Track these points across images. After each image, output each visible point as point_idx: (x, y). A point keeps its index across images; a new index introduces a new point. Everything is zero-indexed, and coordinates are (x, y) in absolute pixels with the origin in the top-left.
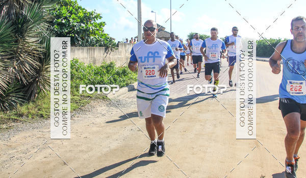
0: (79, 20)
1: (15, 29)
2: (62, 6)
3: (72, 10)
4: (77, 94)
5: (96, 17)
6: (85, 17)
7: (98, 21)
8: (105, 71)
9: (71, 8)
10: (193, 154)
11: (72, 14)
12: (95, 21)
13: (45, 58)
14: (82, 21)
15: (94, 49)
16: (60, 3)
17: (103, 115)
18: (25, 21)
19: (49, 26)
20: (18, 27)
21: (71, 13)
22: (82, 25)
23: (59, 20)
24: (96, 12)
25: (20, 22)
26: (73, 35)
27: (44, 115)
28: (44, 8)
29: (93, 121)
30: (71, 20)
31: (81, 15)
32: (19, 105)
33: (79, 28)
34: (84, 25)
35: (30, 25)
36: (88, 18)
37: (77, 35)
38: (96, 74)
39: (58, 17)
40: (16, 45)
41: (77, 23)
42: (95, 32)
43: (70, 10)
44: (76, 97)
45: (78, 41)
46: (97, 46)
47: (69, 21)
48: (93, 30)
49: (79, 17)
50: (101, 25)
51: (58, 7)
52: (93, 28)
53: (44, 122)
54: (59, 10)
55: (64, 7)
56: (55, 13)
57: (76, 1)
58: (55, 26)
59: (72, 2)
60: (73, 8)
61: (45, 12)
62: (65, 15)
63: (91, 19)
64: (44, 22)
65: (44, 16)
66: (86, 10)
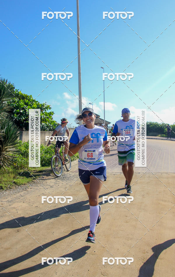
2: (20, 99)
3: (28, 103)
5: (47, 108)
6: (38, 108)
7: (48, 111)
8: (53, 150)
10: (127, 222)
11: (28, 106)
12: (46, 111)
13: (5, 141)
15: (45, 133)
16: (19, 97)
17: (52, 187)
19: (8, 115)
24: (47, 104)
27: (3, 187)
28: (4, 100)
29: (43, 192)
31: (35, 106)
38: (46, 153)
39: (17, 107)
42: (46, 119)
43: (27, 102)
46: (47, 130)
47: (26, 111)
48: (44, 118)
49: (34, 108)
50: (51, 114)
51: (16, 100)
52: (45, 116)
53: (3, 193)
54: (18, 102)
55: (21, 100)
56: (15, 105)
57: (31, 96)
58: (15, 115)
59: (28, 96)
60: (29, 101)
61: (5, 104)
62: (22, 107)
63: (43, 109)
64: (4, 111)
65: (4, 107)
66: (39, 103)
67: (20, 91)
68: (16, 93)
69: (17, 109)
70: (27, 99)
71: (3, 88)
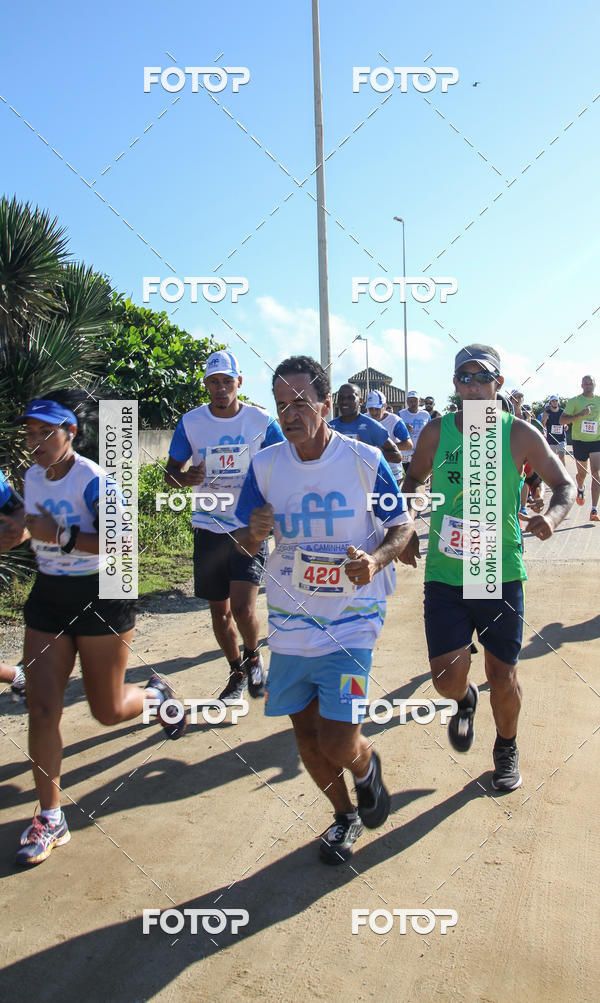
0: (172, 362)
1: (7, 387)
2: (127, 326)
3: (154, 337)
4: (166, 551)
6: (187, 352)
9: (151, 331)
11: (153, 346)
14: (179, 365)
16: (124, 318)
18: (35, 365)
19: (93, 379)
20: (16, 382)
21: (151, 342)
22: (181, 373)
23: (122, 363)
24: (215, 340)
25: (22, 368)
26: (157, 401)
28: (82, 332)
30: (152, 362)
31: (177, 347)
32: (17, 581)
33: (172, 381)
34: (185, 375)
35: (46, 377)
36: (194, 355)
37: (166, 400)
39: (120, 352)
40: (9, 426)
41: (167, 368)
43: (150, 335)
44: (162, 559)
45: (170, 413)
47: (146, 364)
49: (172, 355)
51: (117, 328)
54: (120, 335)
55: (133, 328)
56: (111, 344)
57: (164, 314)
58: (112, 377)
59: (153, 315)
60: (157, 330)
61: (84, 343)
62: (135, 350)
63: (202, 359)
64: (82, 368)
65: (83, 353)
66: (191, 337)
67: (130, 299)
68: (114, 306)
69: (117, 359)
70: (153, 325)
71: (77, 292)
